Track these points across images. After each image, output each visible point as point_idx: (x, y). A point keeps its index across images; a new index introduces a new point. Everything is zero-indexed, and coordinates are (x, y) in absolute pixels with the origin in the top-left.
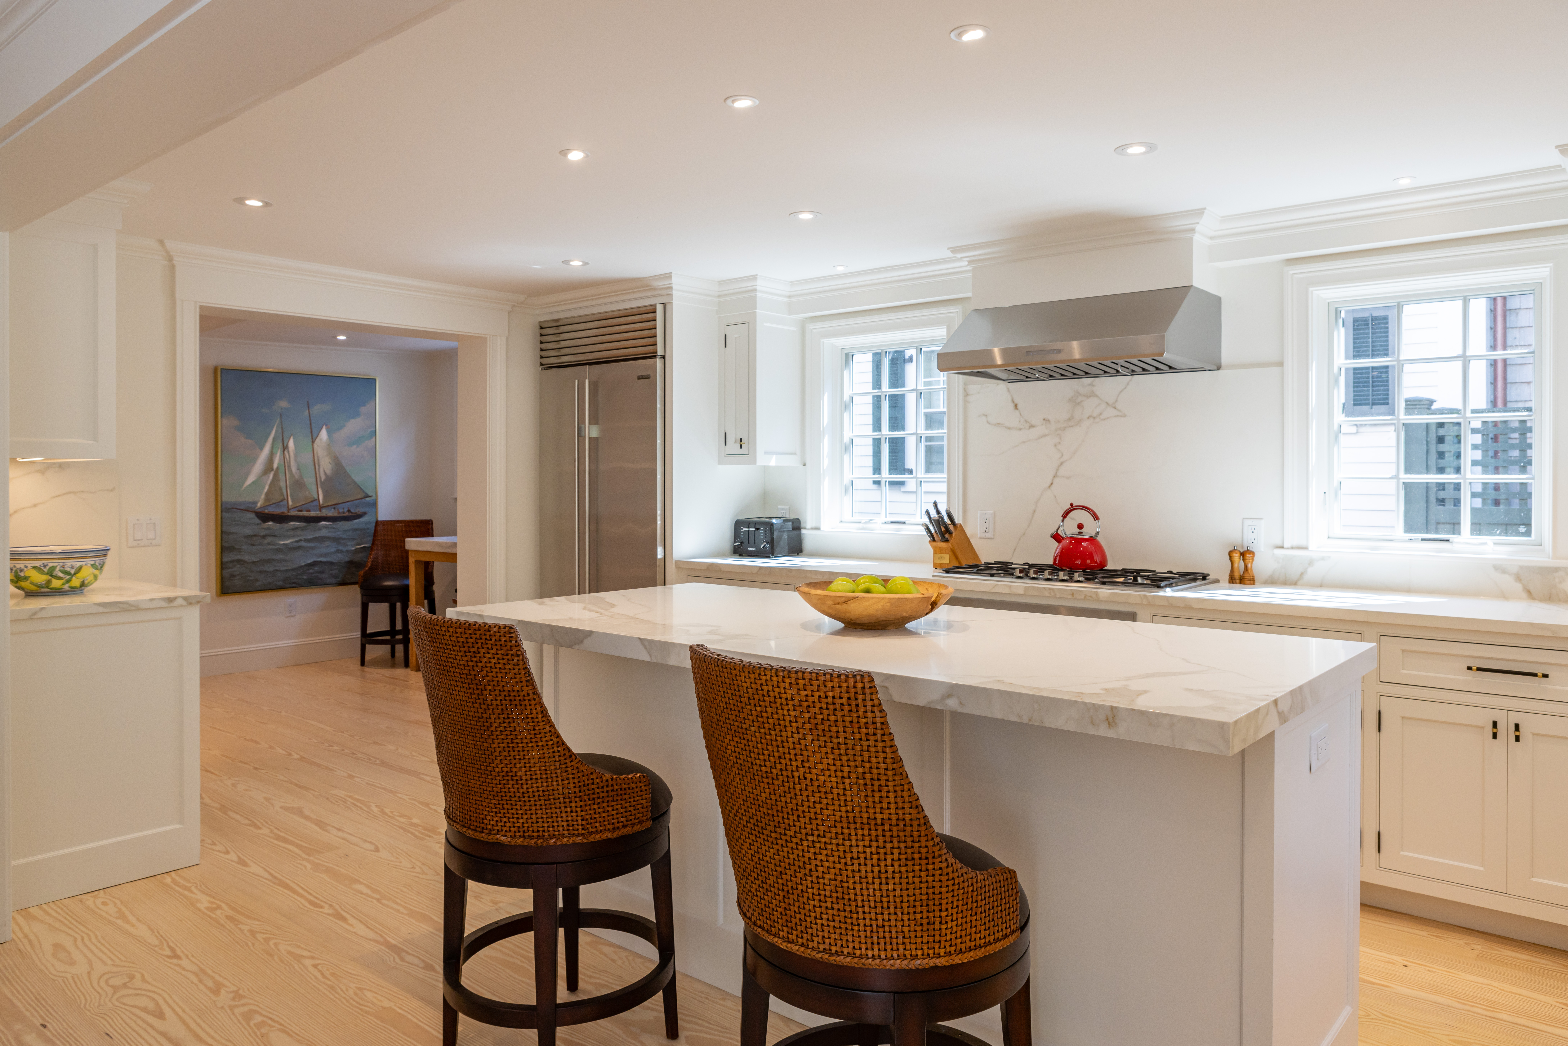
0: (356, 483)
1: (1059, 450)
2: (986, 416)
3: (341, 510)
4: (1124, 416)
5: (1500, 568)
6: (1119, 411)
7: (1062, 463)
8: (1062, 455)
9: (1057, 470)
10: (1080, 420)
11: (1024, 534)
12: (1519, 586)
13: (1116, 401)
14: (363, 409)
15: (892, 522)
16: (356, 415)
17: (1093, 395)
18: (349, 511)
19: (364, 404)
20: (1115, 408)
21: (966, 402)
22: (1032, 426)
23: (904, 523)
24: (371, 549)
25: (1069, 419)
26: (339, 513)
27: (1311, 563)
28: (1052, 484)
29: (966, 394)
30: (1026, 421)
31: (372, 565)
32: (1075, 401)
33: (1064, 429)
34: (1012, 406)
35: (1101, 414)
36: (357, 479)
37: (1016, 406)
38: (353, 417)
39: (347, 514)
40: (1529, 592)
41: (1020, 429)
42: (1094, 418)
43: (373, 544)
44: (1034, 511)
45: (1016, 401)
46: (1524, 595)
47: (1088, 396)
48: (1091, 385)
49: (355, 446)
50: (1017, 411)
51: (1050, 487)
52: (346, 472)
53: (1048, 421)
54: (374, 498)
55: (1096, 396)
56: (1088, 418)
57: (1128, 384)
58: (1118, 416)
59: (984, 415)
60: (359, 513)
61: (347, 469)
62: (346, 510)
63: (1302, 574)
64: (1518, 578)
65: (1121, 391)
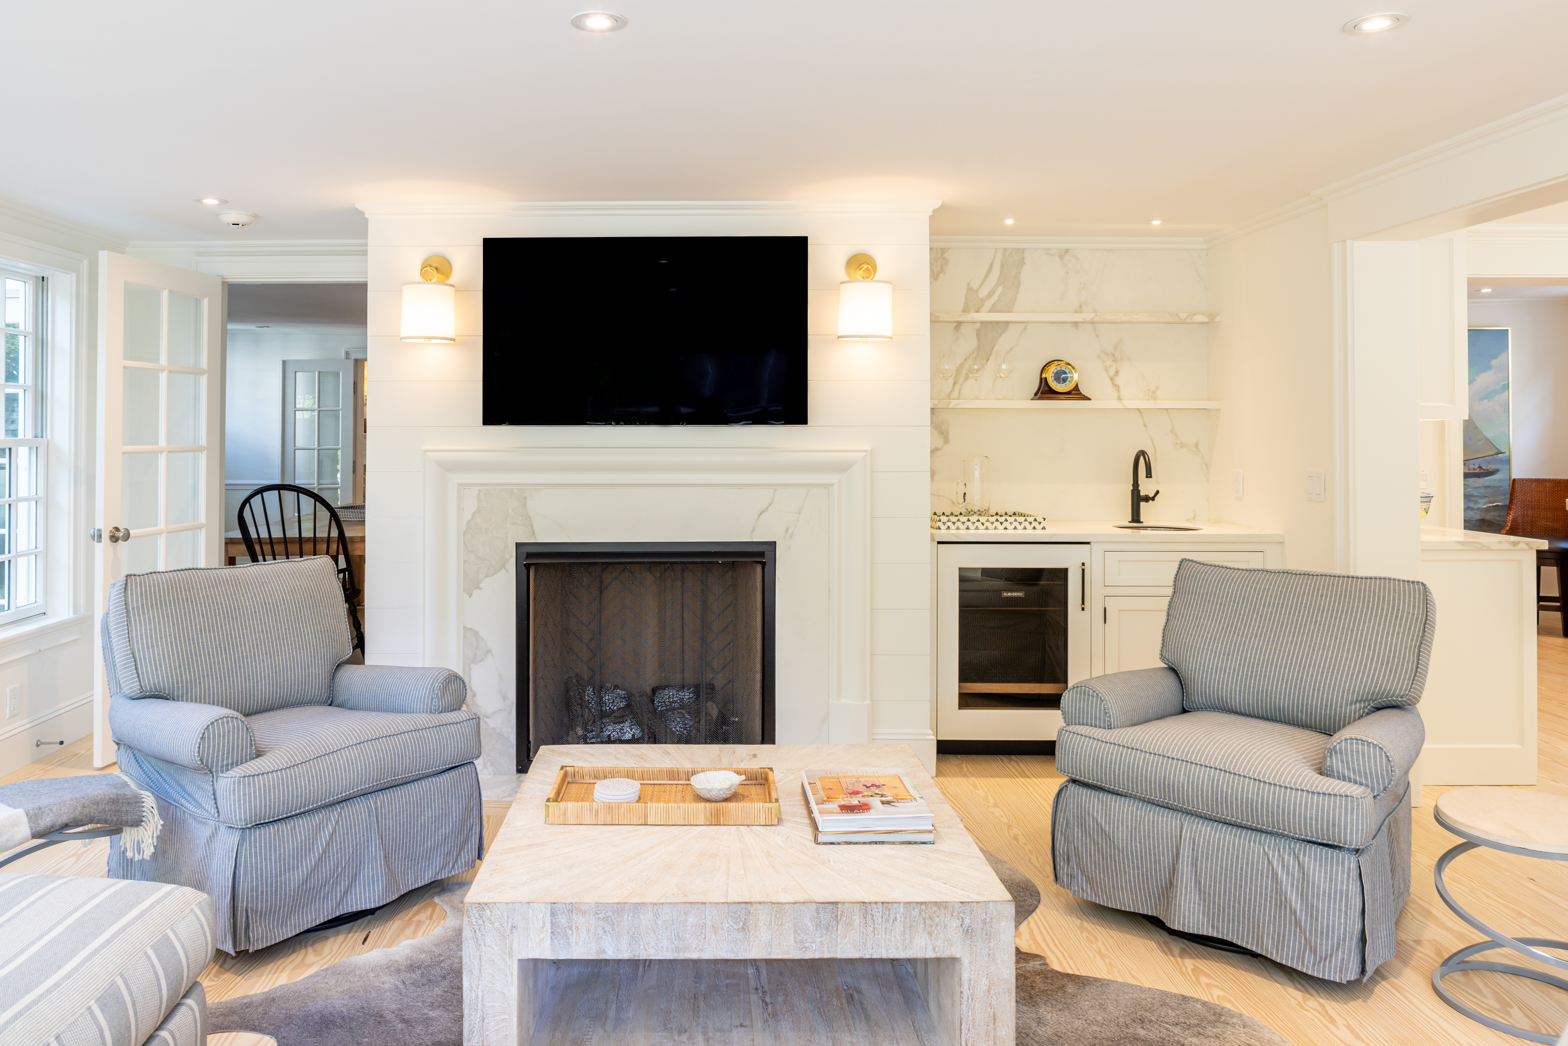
0: (1487, 439)
3: (1472, 467)
14: (1494, 362)
16: (1489, 368)
18: (1480, 467)
19: (1495, 357)
24: (1509, 508)
26: (1469, 469)
31: (1512, 525)
36: (1489, 435)
38: (1484, 371)
39: (1478, 471)
43: (1511, 502)
49: (1486, 401)
52: (1476, 428)
54: (1507, 454)
60: (1491, 470)
61: (1478, 424)
62: (1476, 467)
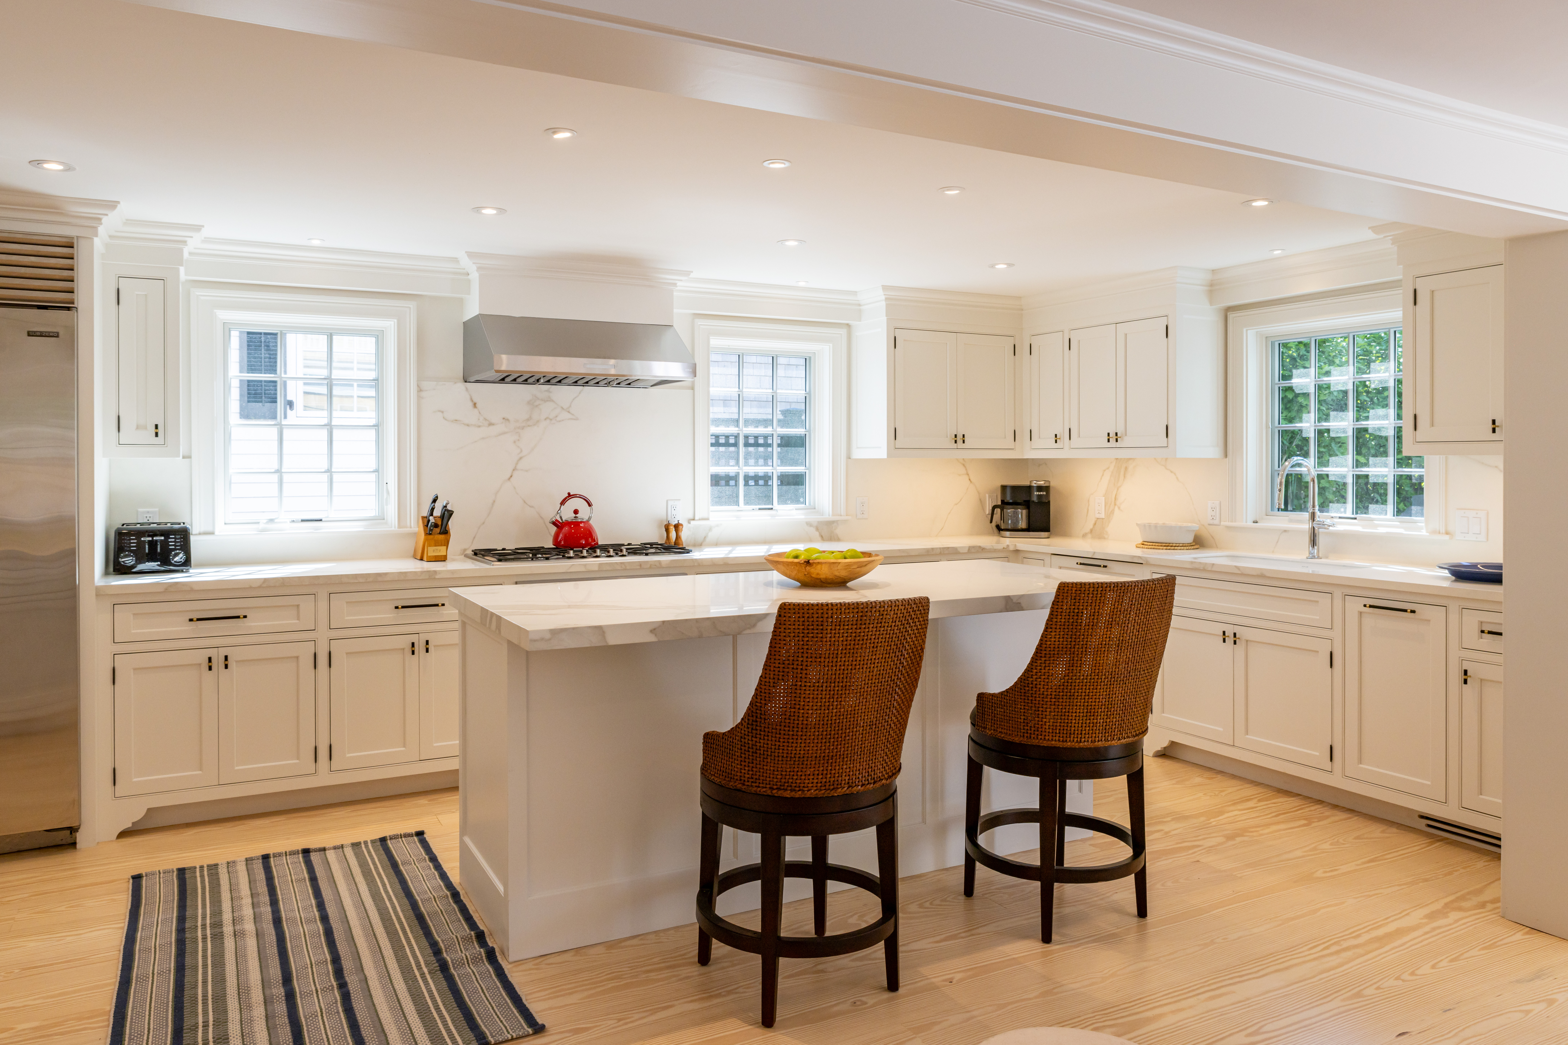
1: (519, 447)
2: (443, 412)
4: (577, 419)
5: (809, 524)
6: (573, 415)
7: (521, 458)
8: (521, 451)
9: (517, 464)
10: (538, 421)
11: (484, 523)
12: (817, 534)
13: (570, 406)
15: (303, 521)
17: (550, 400)
20: (569, 412)
21: (419, 398)
22: (491, 424)
23: (321, 520)
25: (528, 420)
27: (710, 529)
28: (511, 476)
29: (420, 390)
30: (485, 419)
32: (532, 404)
33: (523, 428)
34: (470, 404)
35: (557, 417)
37: (475, 404)
40: (822, 536)
41: (479, 426)
42: (551, 420)
44: (494, 501)
45: (475, 400)
46: (820, 538)
47: (545, 401)
48: (548, 391)
50: (476, 410)
51: (509, 479)
53: (508, 420)
55: (553, 401)
56: (545, 419)
57: (580, 393)
58: (571, 419)
59: (439, 411)
63: (705, 537)
64: (817, 529)
65: (574, 399)
